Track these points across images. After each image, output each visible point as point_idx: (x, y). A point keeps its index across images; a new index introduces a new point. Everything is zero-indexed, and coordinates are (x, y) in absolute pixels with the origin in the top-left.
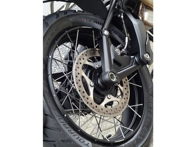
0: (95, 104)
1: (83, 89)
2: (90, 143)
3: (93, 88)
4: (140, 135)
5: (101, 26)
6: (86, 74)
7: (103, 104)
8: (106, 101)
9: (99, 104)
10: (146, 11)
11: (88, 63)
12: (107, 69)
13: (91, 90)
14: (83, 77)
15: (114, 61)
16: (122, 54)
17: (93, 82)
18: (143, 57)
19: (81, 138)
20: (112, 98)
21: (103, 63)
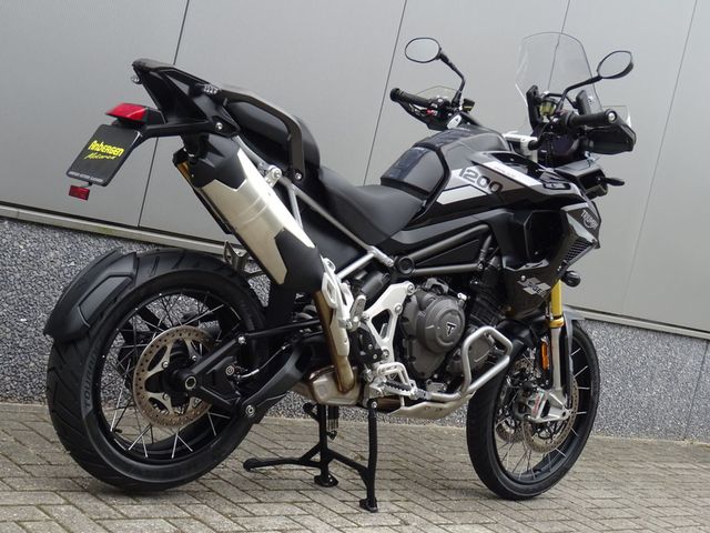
0: (142, 383)
1: (151, 358)
2: (91, 408)
3: (161, 369)
4: (147, 471)
5: (253, 329)
6: (172, 351)
7: (151, 395)
8: (158, 396)
9: (148, 389)
10: (327, 376)
11: (188, 343)
12: (196, 370)
13: (158, 368)
14: (164, 348)
15: (214, 372)
16: (231, 378)
17: (169, 365)
18: (246, 405)
19: (90, 391)
20: (167, 402)
21: (201, 361)
